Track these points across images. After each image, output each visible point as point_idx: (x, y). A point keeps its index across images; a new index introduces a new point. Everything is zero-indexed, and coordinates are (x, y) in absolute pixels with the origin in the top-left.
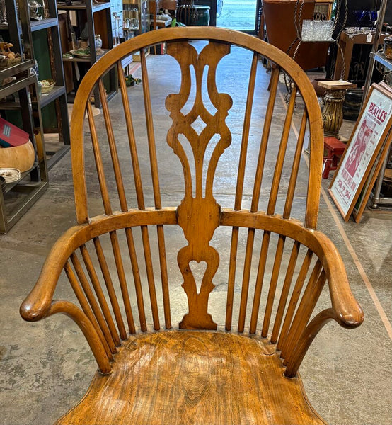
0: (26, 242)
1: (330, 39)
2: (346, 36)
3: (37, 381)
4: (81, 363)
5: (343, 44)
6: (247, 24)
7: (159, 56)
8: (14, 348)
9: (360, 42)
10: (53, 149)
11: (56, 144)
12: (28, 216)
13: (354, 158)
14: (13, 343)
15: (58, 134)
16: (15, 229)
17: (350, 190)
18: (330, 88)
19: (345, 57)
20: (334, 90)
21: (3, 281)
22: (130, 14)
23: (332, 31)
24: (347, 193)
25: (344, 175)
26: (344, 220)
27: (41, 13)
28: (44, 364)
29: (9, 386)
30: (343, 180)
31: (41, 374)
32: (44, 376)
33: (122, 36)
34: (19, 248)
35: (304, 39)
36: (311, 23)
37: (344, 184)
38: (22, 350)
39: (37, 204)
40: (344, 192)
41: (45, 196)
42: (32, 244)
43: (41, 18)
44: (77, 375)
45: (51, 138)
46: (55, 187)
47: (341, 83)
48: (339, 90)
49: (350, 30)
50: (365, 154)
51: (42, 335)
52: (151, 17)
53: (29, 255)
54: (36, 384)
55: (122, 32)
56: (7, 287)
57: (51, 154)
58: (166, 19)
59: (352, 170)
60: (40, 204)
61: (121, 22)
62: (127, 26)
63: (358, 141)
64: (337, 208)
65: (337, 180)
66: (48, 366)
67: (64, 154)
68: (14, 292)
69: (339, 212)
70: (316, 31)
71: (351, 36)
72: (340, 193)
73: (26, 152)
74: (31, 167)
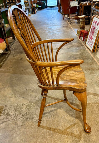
0: (6, 70)
1: (78, 5)
2: (82, 4)
3: (14, 117)
4: (27, 108)
5: (81, 6)
6: (55, 4)
7: (34, 14)
8: (6, 106)
9: (85, 5)
10: (11, 42)
11: (11, 40)
12: (6, 62)
13: (91, 35)
14: (6, 104)
15: (12, 38)
16: (3, 66)
17: (92, 44)
18: (81, 18)
19: (82, 9)
20: (82, 18)
21: (1, 83)
22: (26, 5)
23: (78, 3)
24: (91, 45)
25: (89, 40)
26: (91, 52)
27: (3, 7)
28: (16, 110)
29: (6, 120)
30: (89, 41)
31: (15, 114)
32: (16, 115)
33: (25, 10)
34: (4, 72)
35: (71, 6)
36: (72, 2)
37: (89, 42)
38: (9, 106)
39: (8, 58)
40: (90, 44)
41: (10, 55)
42: (8, 70)
43: (3, 8)
44: (26, 113)
45: (10, 39)
46: (13, 52)
47: (83, 16)
48: (83, 18)
49: (82, 3)
50: (94, 34)
51: (14, 100)
52: (32, 5)
53: (8, 74)
54: (14, 118)
55: (25, 9)
56: (2, 85)
57: (11, 43)
58: (35, 5)
59: (91, 38)
60: (9, 58)
61: (24, 7)
62: (26, 8)
63: (92, 31)
64: (89, 49)
65: (87, 41)
66: (17, 111)
67: (14, 43)
68: (4, 86)
69: (89, 50)
70: (74, 4)
71: (83, 4)
72: (89, 45)
73: (3, 44)
74: (5, 48)
